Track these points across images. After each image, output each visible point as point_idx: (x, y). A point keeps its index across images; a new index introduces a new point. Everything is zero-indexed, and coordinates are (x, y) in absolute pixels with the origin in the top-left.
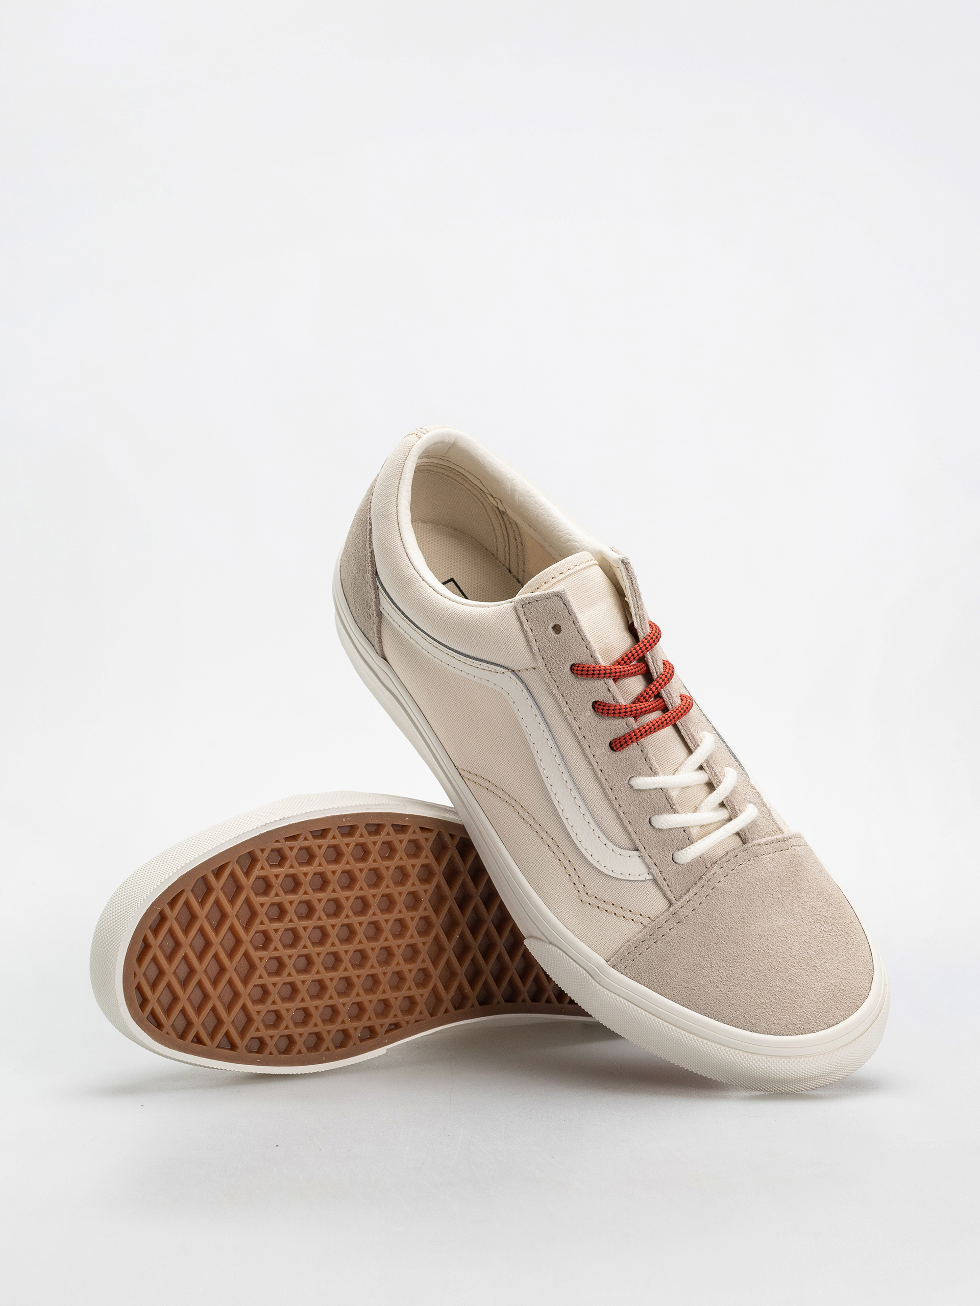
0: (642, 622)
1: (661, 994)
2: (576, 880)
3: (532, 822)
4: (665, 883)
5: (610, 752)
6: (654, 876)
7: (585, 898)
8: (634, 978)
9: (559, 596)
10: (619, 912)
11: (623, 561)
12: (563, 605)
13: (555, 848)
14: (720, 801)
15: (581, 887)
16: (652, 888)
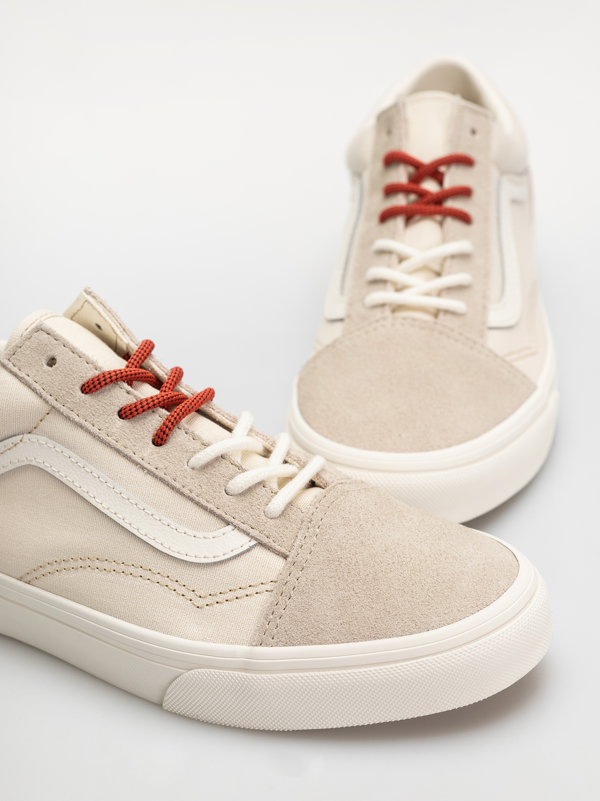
0: (130, 335)
1: (320, 644)
2: (183, 590)
3: (114, 566)
4: (270, 540)
5: (157, 449)
6: (256, 539)
7: (200, 602)
8: (286, 644)
9: (39, 329)
10: (240, 593)
11: (86, 291)
12: (47, 336)
13: (148, 574)
14: (282, 461)
15: (191, 595)
16: (259, 552)
